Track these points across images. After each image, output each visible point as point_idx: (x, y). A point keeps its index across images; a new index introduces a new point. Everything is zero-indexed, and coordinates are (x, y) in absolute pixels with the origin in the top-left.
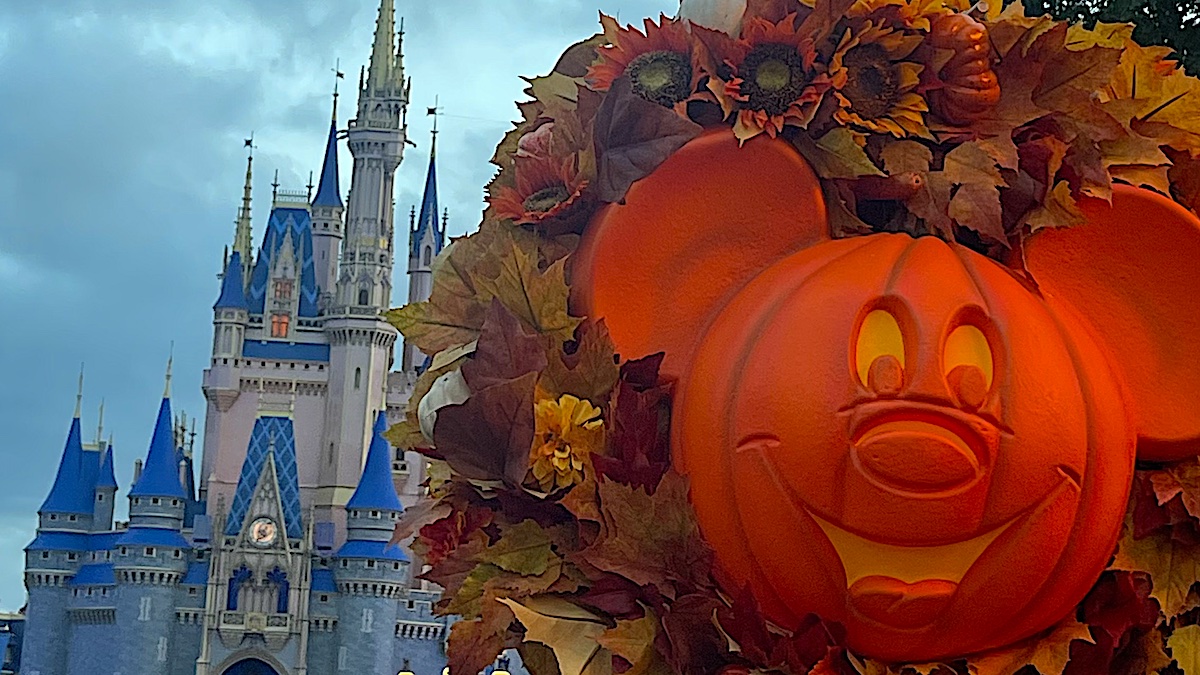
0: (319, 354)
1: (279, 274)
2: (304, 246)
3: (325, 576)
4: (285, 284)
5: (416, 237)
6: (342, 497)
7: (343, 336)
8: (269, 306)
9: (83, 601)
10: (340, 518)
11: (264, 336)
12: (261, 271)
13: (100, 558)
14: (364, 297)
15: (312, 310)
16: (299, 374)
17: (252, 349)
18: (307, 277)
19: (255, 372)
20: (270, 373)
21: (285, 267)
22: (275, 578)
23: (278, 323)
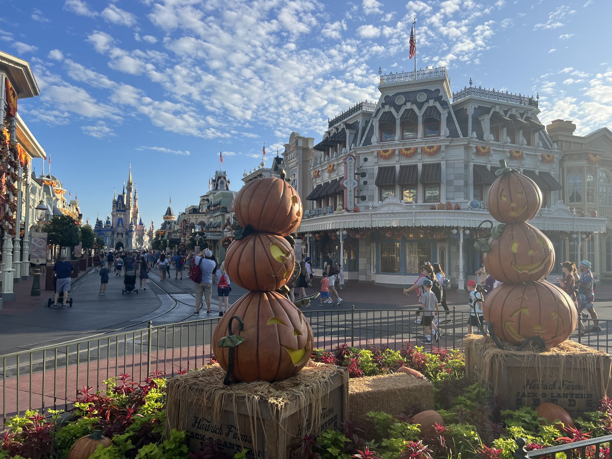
0: (124, 211)
2: (121, 199)
3: (127, 233)
4: (120, 204)
5: (135, 197)
7: (127, 209)
10: (128, 228)
11: (118, 209)
12: (117, 203)
14: (129, 205)
15: (124, 206)
16: (122, 213)
17: (117, 211)
18: (123, 202)
19: (118, 213)
21: (120, 202)
22: (122, 234)
23: (120, 208)
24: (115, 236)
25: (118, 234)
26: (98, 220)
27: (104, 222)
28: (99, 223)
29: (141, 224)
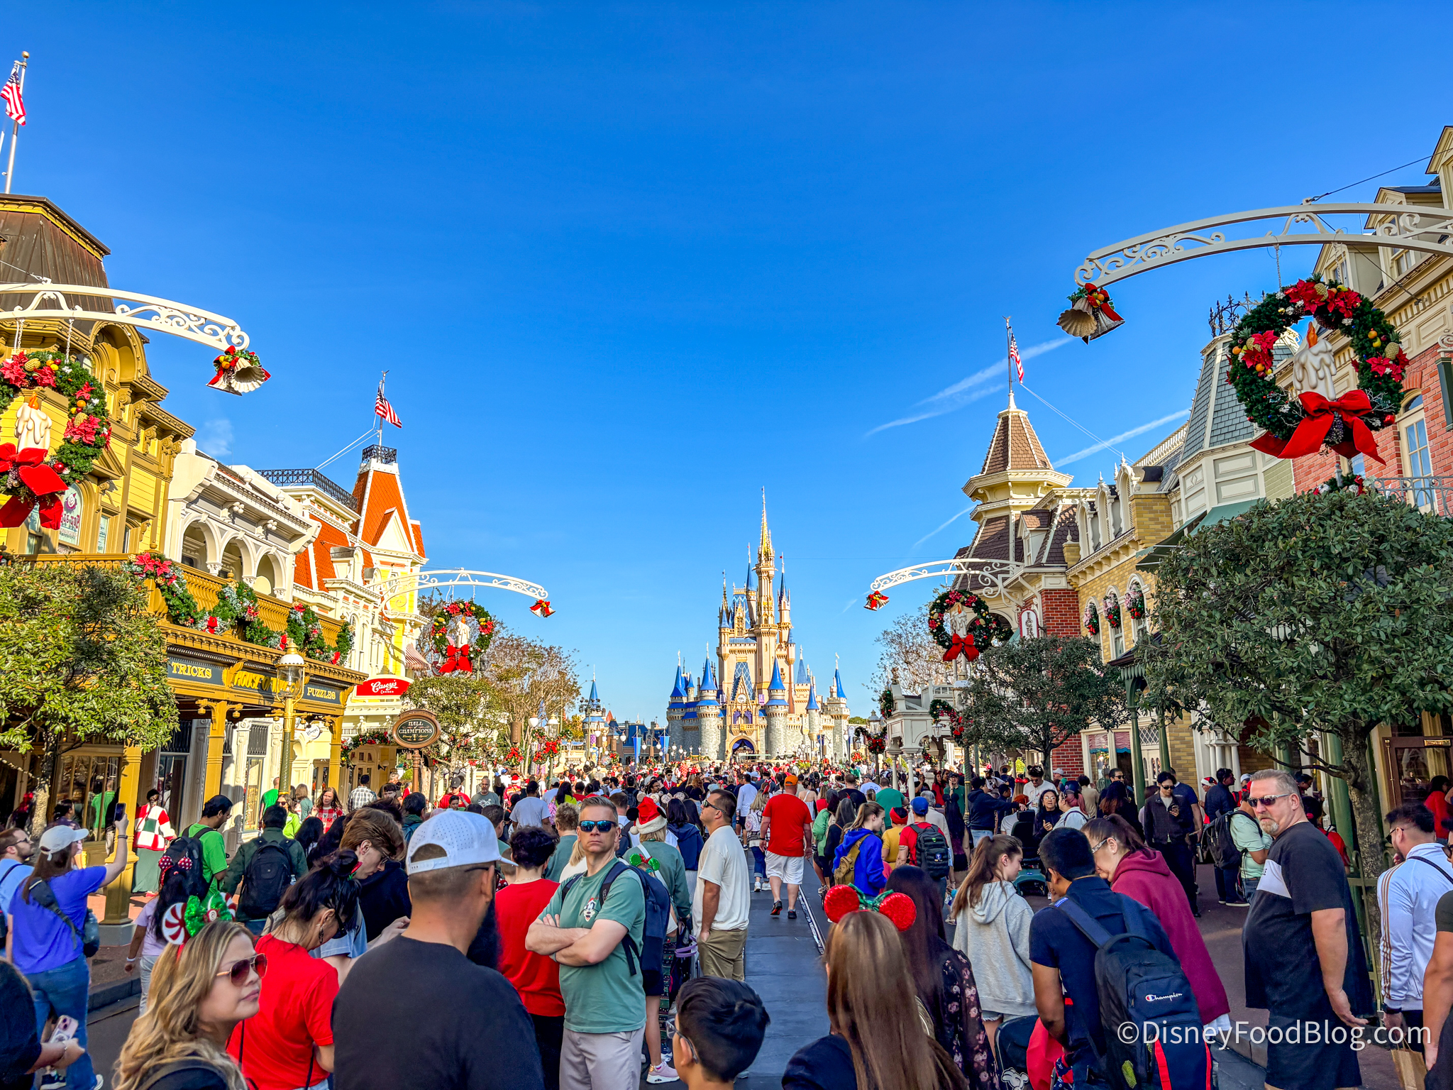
0: (753, 640)
1: (737, 615)
3: (763, 711)
4: (741, 619)
6: (765, 686)
7: (760, 634)
8: (736, 626)
9: (688, 723)
10: (765, 692)
11: (735, 636)
12: (732, 615)
13: (691, 710)
15: (750, 624)
16: (748, 647)
17: (733, 642)
20: (738, 647)
23: (739, 631)
24: (729, 720)
25: (738, 714)
29: (803, 677)
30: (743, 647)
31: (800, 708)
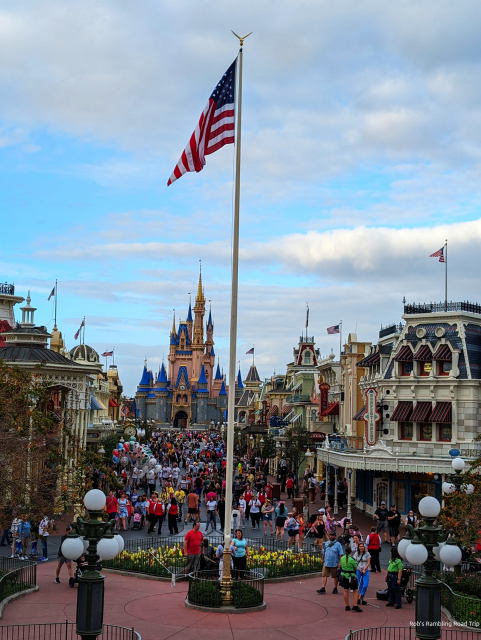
0: (190, 353)
2: (186, 332)
3: (194, 395)
4: (183, 340)
5: (208, 327)
6: (196, 380)
7: (194, 349)
8: (180, 344)
9: (149, 401)
10: (196, 384)
11: (180, 349)
12: (178, 337)
14: (198, 342)
15: (189, 344)
16: (187, 357)
19: (178, 357)
20: (181, 357)
21: (183, 336)
22: (185, 396)
23: (182, 347)
24: (174, 400)
25: (179, 396)
26: (145, 369)
27: (155, 372)
28: (147, 375)
29: (219, 376)
30: (184, 357)
31: (216, 394)
